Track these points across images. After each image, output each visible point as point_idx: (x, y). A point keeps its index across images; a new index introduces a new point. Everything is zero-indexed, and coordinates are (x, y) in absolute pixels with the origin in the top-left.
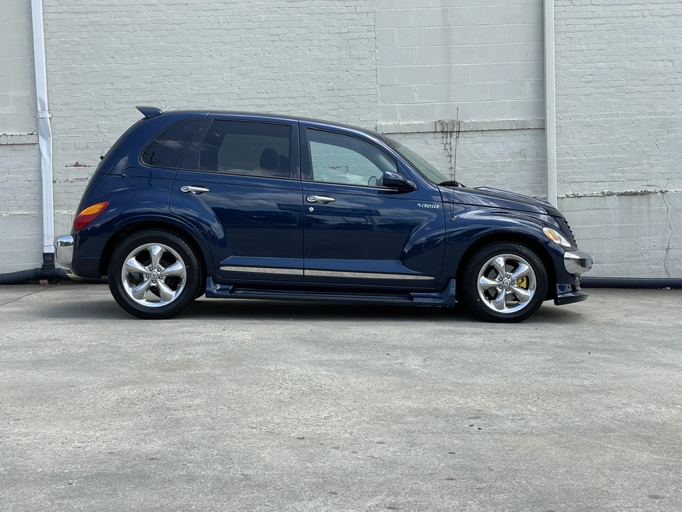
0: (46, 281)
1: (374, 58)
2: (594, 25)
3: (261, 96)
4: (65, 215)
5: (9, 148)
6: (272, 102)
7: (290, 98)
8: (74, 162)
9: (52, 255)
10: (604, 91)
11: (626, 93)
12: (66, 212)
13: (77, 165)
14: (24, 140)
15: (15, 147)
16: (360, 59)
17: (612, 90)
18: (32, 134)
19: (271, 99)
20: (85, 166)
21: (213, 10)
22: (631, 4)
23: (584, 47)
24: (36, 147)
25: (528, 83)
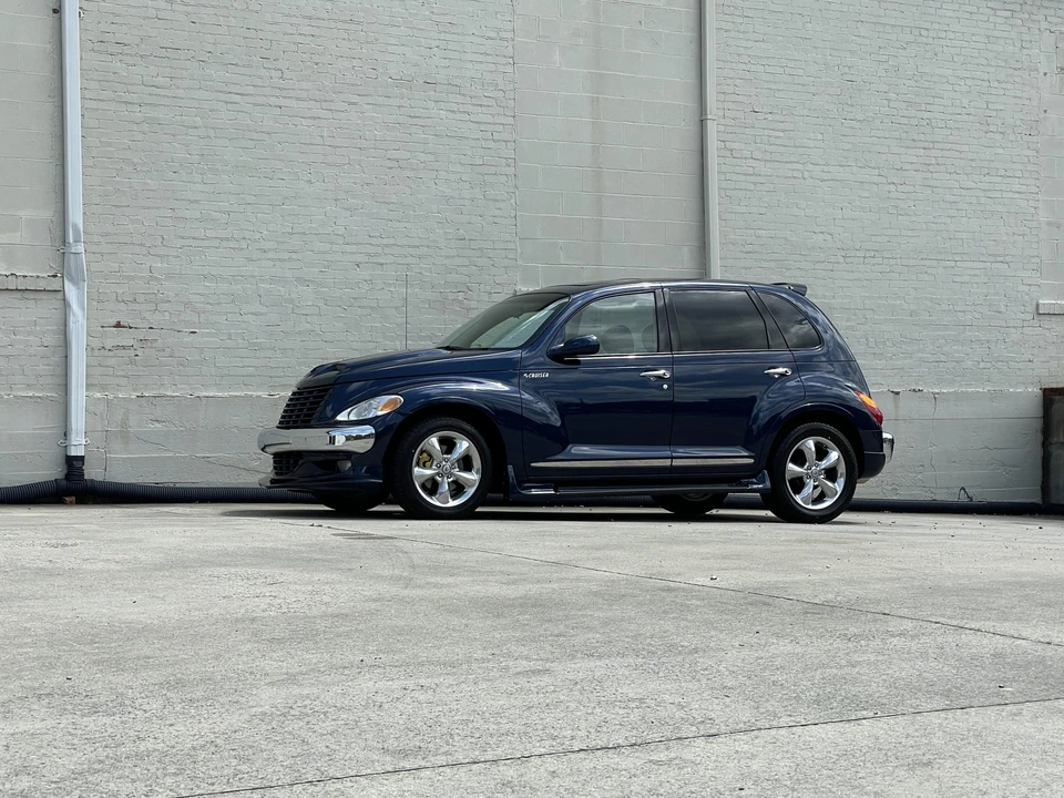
0: (74, 498)
1: (513, 201)
2: (755, 184)
3: (374, 241)
4: (99, 399)
5: (19, 295)
6: (387, 250)
7: (410, 246)
8: (113, 321)
9: (81, 459)
10: (765, 264)
11: (787, 269)
12: (99, 395)
13: (118, 325)
14: (42, 285)
15: (26, 295)
16: (497, 201)
17: (773, 265)
18: (55, 276)
19: (386, 246)
20: (131, 328)
21: (315, 118)
22: (791, 162)
23: (744, 209)
24: (60, 296)
25: (686, 249)
